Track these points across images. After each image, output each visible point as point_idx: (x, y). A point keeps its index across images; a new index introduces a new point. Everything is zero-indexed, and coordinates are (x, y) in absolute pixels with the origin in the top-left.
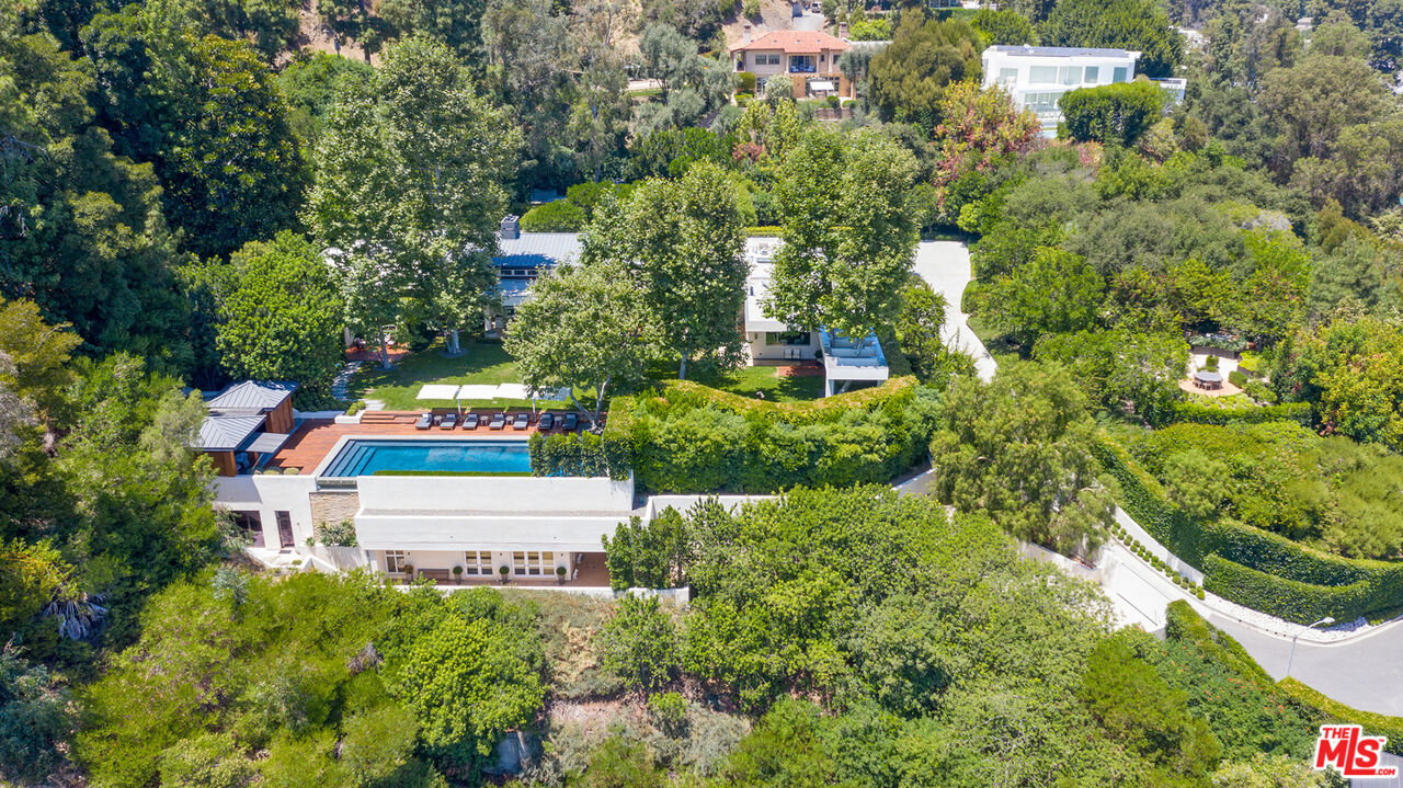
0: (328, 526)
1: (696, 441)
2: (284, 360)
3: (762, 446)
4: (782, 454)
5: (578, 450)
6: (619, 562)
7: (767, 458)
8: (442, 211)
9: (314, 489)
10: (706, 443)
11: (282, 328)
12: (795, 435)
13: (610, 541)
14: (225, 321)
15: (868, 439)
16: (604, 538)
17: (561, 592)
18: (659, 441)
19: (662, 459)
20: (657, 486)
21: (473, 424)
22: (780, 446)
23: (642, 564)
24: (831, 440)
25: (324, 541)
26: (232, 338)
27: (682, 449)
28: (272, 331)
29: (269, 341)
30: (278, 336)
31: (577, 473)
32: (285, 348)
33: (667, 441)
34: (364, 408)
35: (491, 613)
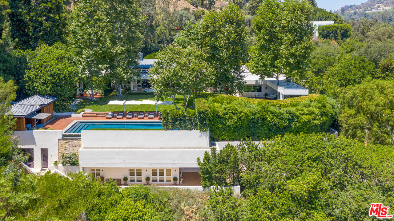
0: (66, 155)
1: (237, 114)
2: (52, 86)
3: (267, 116)
4: (276, 120)
5: (185, 116)
6: (206, 172)
7: (270, 122)
8: (120, 35)
9: (61, 137)
10: (242, 114)
11: (53, 72)
12: (282, 111)
13: (202, 161)
14: (29, 69)
15: (313, 113)
16: (198, 160)
17: (177, 188)
18: (221, 114)
19: (221, 123)
20: (219, 136)
21: (131, 116)
22: (275, 116)
23: (218, 172)
24: (297, 113)
25: (63, 163)
26: (31, 75)
27: (231, 118)
28: (49, 73)
29: (47, 77)
30: (51, 75)
31: (185, 128)
32: (54, 81)
33: (224, 114)
34: (84, 111)
35: (145, 197)
